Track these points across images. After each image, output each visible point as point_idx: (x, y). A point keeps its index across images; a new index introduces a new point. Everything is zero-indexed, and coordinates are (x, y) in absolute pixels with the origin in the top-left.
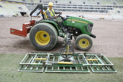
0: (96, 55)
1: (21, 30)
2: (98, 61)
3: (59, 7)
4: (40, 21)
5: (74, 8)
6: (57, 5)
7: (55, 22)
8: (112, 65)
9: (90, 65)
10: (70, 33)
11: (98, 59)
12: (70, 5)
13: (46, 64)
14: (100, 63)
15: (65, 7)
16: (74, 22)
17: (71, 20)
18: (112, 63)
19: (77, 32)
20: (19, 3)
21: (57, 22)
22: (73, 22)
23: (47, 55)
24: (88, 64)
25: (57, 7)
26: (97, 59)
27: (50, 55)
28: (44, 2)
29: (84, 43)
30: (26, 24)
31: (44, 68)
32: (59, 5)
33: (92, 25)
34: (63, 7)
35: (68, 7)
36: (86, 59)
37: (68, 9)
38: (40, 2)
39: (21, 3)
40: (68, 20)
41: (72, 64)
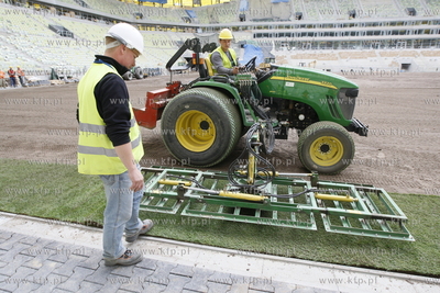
0: (353, 187)
1: (144, 109)
2: (357, 202)
3: (311, 34)
4: (191, 84)
5: (370, 33)
6: (303, 26)
7: (232, 84)
8: (404, 217)
9: (323, 212)
10: (280, 118)
11: (355, 197)
12: (352, 25)
13: (188, 194)
14: (361, 209)
15: (332, 34)
16: (292, 85)
17: (282, 78)
18: (401, 213)
19: (302, 117)
20: (171, 27)
21: (237, 86)
22: (287, 84)
23: (195, 175)
24: (315, 207)
25: (303, 34)
26: (351, 198)
27: (205, 177)
28: (254, 20)
29: (325, 148)
30: (154, 92)
31: (178, 206)
32: (310, 26)
33: (352, 92)
34: (326, 34)
35: (347, 34)
36: (311, 194)
37: (346, 38)
38: (241, 20)
39: (181, 27)
40: (273, 78)
41: (261, 202)
